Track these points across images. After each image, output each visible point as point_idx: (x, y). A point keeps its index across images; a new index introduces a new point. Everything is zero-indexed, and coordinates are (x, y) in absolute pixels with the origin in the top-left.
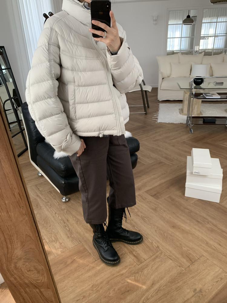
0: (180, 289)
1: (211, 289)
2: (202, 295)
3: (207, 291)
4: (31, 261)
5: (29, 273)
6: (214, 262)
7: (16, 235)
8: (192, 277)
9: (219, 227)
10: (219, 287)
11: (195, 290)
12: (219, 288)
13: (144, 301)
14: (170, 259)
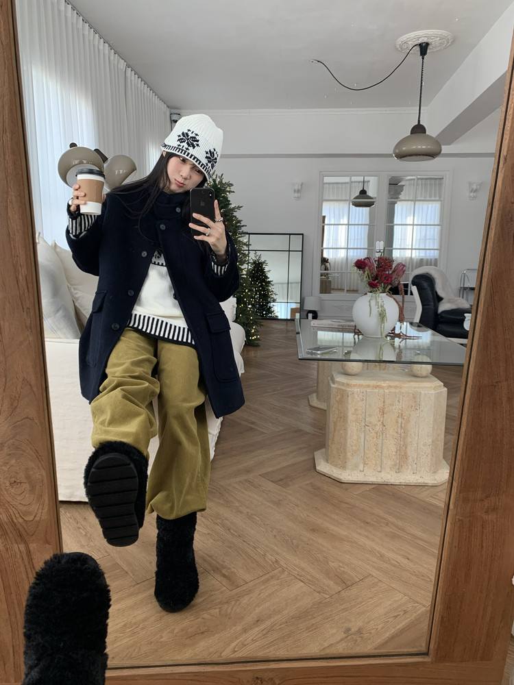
0: (315, 629)
1: (382, 628)
2: (362, 637)
3: (373, 631)
4: (22, 454)
5: (13, 490)
6: (393, 585)
7: (5, 379)
8: (343, 609)
9: (408, 532)
10: (398, 625)
11: (348, 630)
13: (235, 648)
14: (300, 580)
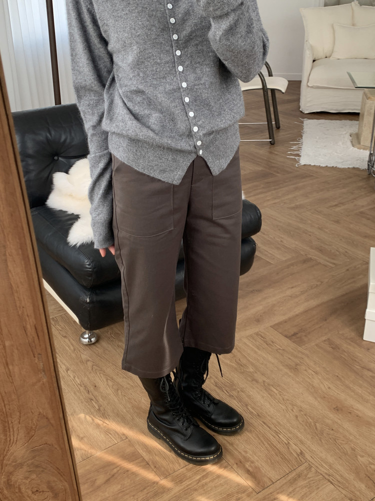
4: (43, 471)
5: (36, 497)
7: (18, 414)
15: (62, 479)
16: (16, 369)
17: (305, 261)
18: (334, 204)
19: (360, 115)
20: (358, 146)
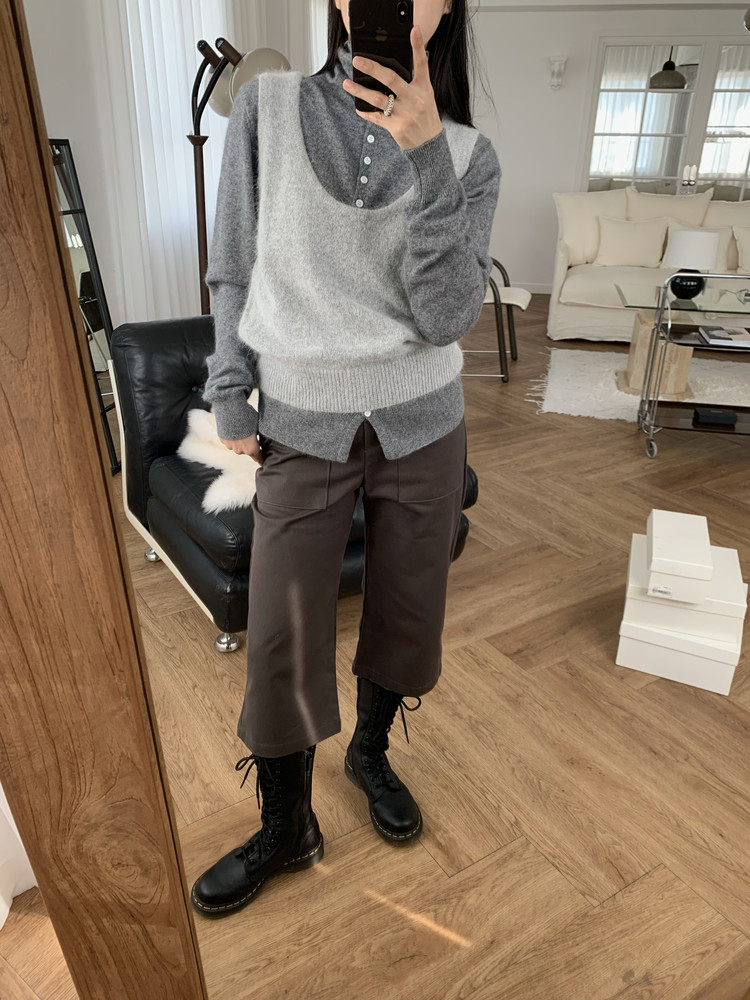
0: (579, 967)
1: (681, 976)
2: (651, 992)
3: (667, 981)
4: (127, 836)
5: (117, 872)
6: (699, 890)
7: (92, 753)
8: (621, 932)
9: (721, 777)
10: (707, 971)
11: (629, 974)
12: (707, 976)
13: (460, 993)
14: (553, 865)
15: (154, 848)
16: (88, 691)
17: (540, 549)
18: (586, 469)
19: (631, 346)
20: (626, 389)
